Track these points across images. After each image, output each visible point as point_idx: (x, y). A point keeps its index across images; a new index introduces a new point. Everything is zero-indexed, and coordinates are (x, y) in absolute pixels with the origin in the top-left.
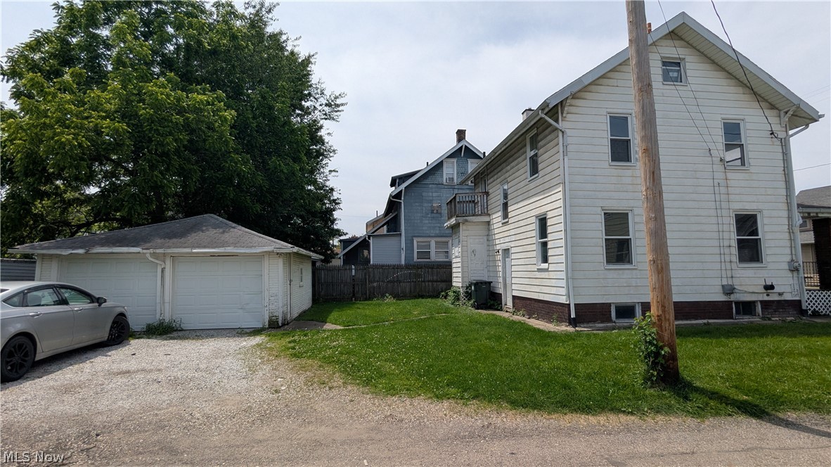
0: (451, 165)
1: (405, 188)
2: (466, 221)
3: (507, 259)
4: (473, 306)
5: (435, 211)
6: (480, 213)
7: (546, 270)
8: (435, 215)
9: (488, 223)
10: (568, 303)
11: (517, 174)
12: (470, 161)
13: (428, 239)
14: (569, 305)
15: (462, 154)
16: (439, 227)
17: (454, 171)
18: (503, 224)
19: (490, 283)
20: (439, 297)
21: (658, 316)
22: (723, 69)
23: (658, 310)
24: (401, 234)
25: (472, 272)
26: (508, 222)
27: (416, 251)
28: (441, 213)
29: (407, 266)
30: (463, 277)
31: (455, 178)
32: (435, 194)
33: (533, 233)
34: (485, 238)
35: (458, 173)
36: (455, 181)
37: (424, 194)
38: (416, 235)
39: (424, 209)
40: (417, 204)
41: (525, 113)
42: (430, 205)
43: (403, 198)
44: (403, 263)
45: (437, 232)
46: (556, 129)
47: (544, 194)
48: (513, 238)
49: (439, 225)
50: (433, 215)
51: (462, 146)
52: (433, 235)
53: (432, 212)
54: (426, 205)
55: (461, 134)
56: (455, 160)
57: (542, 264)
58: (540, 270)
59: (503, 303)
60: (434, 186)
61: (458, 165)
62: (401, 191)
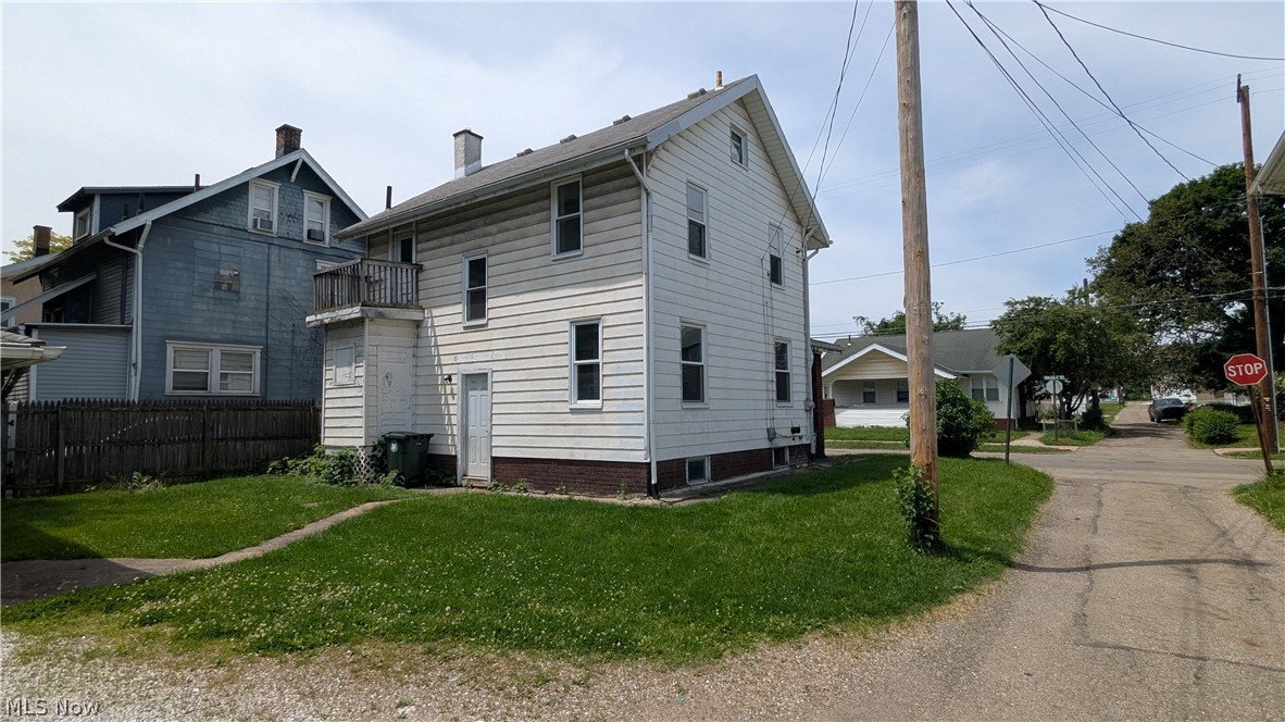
0: (265, 193)
1: (153, 222)
2: (381, 315)
3: (471, 393)
4: (397, 482)
5: (224, 287)
6: (388, 301)
7: (598, 411)
8: (223, 295)
9: (418, 324)
10: (648, 461)
11: (519, 243)
12: (308, 194)
13: (205, 346)
14: (649, 464)
15: (294, 177)
16: (233, 322)
17: (271, 206)
18: (465, 328)
19: (429, 436)
20: (265, 472)
21: (927, 465)
22: (771, 163)
23: (928, 458)
24: (128, 331)
25: (383, 417)
26: (486, 325)
27: (170, 370)
28: (237, 293)
29: (147, 406)
30: (368, 427)
31: (275, 219)
32: (225, 249)
33: (564, 349)
34: (410, 352)
35: (280, 214)
36: (275, 229)
37: (198, 244)
38: (173, 333)
39: (196, 276)
40: (178, 264)
41: (463, 137)
42: (212, 270)
43: (141, 245)
44: (134, 396)
45: (228, 331)
46: (639, 184)
47: (597, 285)
48: (502, 355)
49: (232, 317)
50: (218, 294)
51: (296, 162)
52: (219, 337)
53: (218, 286)
54: (201, 269)
55: (289, 137)
56: (276, 186)
57: (579, 402)
58: (574, 411)
59: (460, 472)
60: (224, 231)
61: (282, 197)
62: (142, 228)
